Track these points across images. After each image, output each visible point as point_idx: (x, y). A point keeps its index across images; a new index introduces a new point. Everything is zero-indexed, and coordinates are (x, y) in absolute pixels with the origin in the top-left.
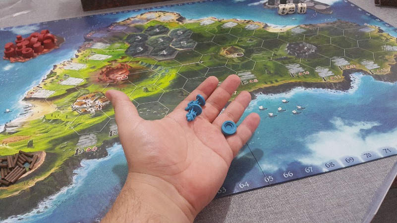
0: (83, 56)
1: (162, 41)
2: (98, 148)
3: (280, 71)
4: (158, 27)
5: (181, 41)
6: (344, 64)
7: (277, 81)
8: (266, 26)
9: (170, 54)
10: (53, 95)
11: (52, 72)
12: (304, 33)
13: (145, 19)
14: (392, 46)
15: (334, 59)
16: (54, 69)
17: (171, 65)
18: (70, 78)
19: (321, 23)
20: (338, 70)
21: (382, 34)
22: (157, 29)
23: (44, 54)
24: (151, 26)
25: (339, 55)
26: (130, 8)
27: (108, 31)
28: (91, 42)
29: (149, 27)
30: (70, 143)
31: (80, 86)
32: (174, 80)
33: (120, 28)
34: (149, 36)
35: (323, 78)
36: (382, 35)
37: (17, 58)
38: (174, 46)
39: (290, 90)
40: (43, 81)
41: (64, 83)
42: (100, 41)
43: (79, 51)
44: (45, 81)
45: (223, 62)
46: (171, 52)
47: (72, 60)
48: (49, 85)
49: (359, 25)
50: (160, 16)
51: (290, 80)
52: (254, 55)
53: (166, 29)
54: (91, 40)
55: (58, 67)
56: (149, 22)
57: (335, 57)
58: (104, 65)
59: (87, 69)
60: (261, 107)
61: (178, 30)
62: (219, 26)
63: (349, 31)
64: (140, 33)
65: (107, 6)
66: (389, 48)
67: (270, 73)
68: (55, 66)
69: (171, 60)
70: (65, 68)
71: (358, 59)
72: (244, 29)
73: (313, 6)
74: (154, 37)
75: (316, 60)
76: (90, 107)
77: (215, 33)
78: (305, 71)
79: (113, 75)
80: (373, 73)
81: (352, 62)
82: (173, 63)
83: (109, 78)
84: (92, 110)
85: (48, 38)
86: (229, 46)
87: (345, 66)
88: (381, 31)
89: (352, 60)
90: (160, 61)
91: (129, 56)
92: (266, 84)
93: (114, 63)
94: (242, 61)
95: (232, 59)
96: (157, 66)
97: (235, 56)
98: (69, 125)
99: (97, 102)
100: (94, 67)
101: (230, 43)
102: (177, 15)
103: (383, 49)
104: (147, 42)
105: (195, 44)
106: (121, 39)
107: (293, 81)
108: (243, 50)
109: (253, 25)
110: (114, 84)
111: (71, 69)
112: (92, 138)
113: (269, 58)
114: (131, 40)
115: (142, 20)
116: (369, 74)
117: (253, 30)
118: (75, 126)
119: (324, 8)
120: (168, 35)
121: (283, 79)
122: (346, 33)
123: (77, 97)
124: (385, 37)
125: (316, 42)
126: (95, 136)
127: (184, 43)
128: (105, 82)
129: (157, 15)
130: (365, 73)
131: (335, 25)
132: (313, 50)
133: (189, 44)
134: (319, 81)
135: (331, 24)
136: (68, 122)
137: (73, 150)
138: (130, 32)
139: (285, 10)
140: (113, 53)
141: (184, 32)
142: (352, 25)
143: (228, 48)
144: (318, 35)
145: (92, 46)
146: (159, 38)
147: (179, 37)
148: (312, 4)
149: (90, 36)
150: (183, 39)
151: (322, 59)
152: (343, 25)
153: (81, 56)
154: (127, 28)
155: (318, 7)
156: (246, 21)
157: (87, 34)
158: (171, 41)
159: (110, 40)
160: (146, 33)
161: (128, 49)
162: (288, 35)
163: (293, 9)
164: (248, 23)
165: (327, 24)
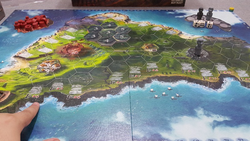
0: (59, 35)
1: (110, 33)
2: (40, 96)
3: (176, 66)
4: (111, 23)
5: (121, 35)
6: (223, 70)
7: (170, 73)
8: (181, 33)
9: (110, 43)
10: (31, 57)
11: (37, 42)
12: (205, 42)
13: (106, 17)
16: (39, 41)
17: (108, 50)
18: (45, 48)
19: (220, 37)
20: (217, 73)
22: (110, 25)
23: (38, 29)
24: (108, 22)
25: (223, 62)
26: (100, 8)
27: (81, 21)
28: (67, 27)
29: (106, 23)
30: (26, 89)
31: (48, 54)
32: (105, 60)
33: (89, 21)
34: (103, 28)
35: (204, 77)
37: (22, 30)
38: (115, 37)
39: (177, 81)
40: (29, 47)
41: (40, 50)
42: (74, 27)
43: (58, 31)
44: (30, 47)
45: (142, 53)
46: (112, 40)
47: (52, 36)
48: (32, 50)
49: (246, 43)
50: (115, 16)
51: (180, 74)
52: (164, 52)
53: (115, 25)
54: (68, 25)
55: (42, 39)
56: (107, 19)
57: (218, 64)
58: (68, 43)
59: (57, 44)
60: (152, 90)
61: (122, 27)
62: (150, 29)
63: (237, 46)
64: (98, 26)
65: (87, 5)
67: (168, 67)
68: (40, 39)
69: (110, 46)
70: (46, 41)
71: (235, 68)
72: (165, 33)
73: (219, 24)
74: (105, 30)
75: (204, 63)
76: (48, 68)
77: (144, 33)
78: (193, 70)
79: (70, 50)
80: (241, 80)
81: (229, 69)
82: (109, 49)
83: (67, 52)
84: (48, 71)
85: (43, 20)
86: (150, 43)
87: (223, 71)
89: (229, 67)
90: (102, 46)
91: (85, 39)
92: (163, 74)
93: (74, 43)
94: (154, 55)
95: (148, 53)
96: (99, 49)
97: (151, 50)
98: (31, 77)
99: (53, 66)
100: (62, 43)
101: (151, 41)
104: (101, 32)
105: (129, 38)
106: (86, 27)
107: (182, 75)
108: (158, 47)
109: (172, 31)
110: (69, 56)
111: (48, 42)
112: (39, 89)
114: (91, 29)
115: (103, 17)
116: (239, 80)
117: (171, 35)
118: (34, 79)
119: (226, 26)
120: (115, 29)
121: (176, 72)
122: (235, 47)
123: (43, 61)
125: (210, 50)
126: (41, 88)
127: (122, 37)
128: (64, 54)
129: (114, 15)
130: (236, 78)
131: (229, 40)
132: (205, 56)
133: (125, 38)
134: (200, 79)
135: (227, 39)
136: (31, 76)
137: (25, 94)
138: (93, 24)
139: (197, 24)
140: (77, 36)
141: (125, 29)
142: (241, 42)
143: (149, 44)
144: (214, 45)
145: (67, 29)
146: (108, 30)
147: (120, 32)
148: (219, 23)
149: (69, 22)
150: (123, 33)
151: (209, 63)
152: (235, 41)
153: (58, 35)
154: (93, 21)
155: (222, 25)
156: (169, 28)
157: (68, 21)
158: (115, 34)
159: (79, 27)
160: (102, 26)
161: (87, 34)
162: (193, 42)
163: (203, 25)
164: (169, 29)
165: (224, 38)
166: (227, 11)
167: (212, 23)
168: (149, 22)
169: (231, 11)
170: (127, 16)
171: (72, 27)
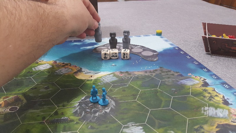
8: (80, 71)
12: (113, 82)
14: (216, 108)
15: (128, 127)
19: (138, 72)
21: (207, 88)
36: (205, 90)
49: (181, 75)
57: (130, 124)
63: (166, 83)
66: (211, 111)
72: (53, 73)
73: (140, 53)
86: (15, 94)
88: (206, 84)
101: (19, 91)
103: (203, 112)
108: (25, 101)
109: (66, 69)
113: (44, 118)
117: (61, 75)
119: (151, 54)
124: (209, 93)
125: (118, 96)
131: (154, 74)
132: (108, 109)
135: (150, 72)
139: (107, 55)
142: (173, 75)
143: (11, 97)
144: (128, 86)
148: (141, 50)
151: (112, 126)
152: (163, 74)
155: (145, 53)
156: (64, 64)
162: (94, 84)
163: (116, 55)
164: (63, 66)
165: (146, 72)
166: (154, 35)
167: (128, 51)
169: (159, 34)
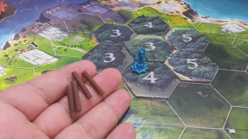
1: (154, 48)
4: (152, 20)
5: (187, 56)
9: (162, 85)
13: (137, 3)
17: (160, 119)
22: (150, 23)
24: (143, 16)
27: (80, 11)
28: (44, 24)
29: (139, 17)
33: (98, 10)
34: (135, 34)
38: (173, 65)
42: (58, 25)
43: (17, 37)
50: (159, 3)
53: (164, 26)
56: (141, 8)
61: (184, 32)
64: (122, 25)
74: (141, 37)
102: (185, 6)
104: (126, 43)
105: (215, 71)
106: (89, 28)
114: (104, 34)
115: (132, 4)
120: (166, 38)
127: (192, 63)
138: (108, 19)
140: (64, 54)
141: (195, 39)
145: (40, 31)
146: (149, 40)
147: (184, 47)
149: (50, 12)
150: (192, 52)
153: (12, 47)
154: (107, 12)
157: (49, 10)
158: (169, 53)
159: (73, 27)
160: (131, 26)
161: (92, 51)
168: (242, 21)
170: (185, 4)
171: (55, 26)
